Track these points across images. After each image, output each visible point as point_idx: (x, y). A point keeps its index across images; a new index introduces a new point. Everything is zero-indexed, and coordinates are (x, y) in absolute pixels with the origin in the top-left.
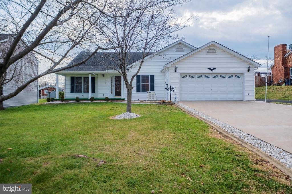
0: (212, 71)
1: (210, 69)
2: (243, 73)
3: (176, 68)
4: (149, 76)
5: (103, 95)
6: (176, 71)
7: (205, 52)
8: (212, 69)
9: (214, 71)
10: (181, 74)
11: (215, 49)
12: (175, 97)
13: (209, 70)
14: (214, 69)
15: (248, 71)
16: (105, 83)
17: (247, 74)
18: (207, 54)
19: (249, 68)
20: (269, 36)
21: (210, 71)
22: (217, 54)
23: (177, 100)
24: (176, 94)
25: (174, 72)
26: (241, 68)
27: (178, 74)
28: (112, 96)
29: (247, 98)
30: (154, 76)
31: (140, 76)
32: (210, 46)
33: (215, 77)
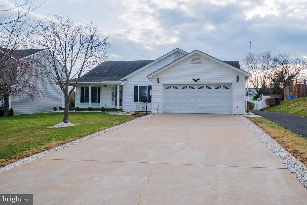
0: (196, 81)
1: (194, 80)
2: (231, 84)
3: (158, 79)
4: (146, 86)
5: (105, 105)
6: (158, 82)
7: (190, 61)
8: (196, 79)
9: (199, 82)
11: (200, 58)
12: (158, 109)
13: (193, 80)
14: (198, 79)
15: (238, 81)
16: (107, 93)
17: (235, 84)
18: (191, 64)
19: (238, 77)
21: (194, 82)
22: (202, 63)
23: (159, 112)
24: (158, 106)
25: (157, 83)
26: (229, 78)
27: (160, 85)
28: (113, 107)
30: (151, 86)
31: (138, 86)
32: (193, 55)
33: (201, 88)
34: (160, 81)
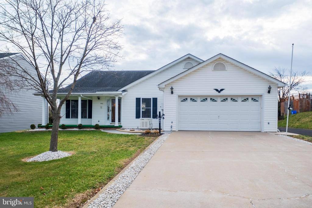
0: (219, 92)
1: (217, 90)
2: (262, 95)
3: (172, 89)
5: (99, 121)
6: (172, 93)
7: (211, 67)
8: (219, 90)
9: (222, 93)
10: (179, 96)
11: (224, 63)
12: (172, 126)
13: (215, 91)
14: (222, 90)
15: (269, 92)
16: (101, 107)
17: (266, 96)
18: (213, 71)
19: (270, 88)
20: (293, 44)
21: (216, 93)
22: (226, 71)
23: (173, 130)
24: (172, 122)
25: (171, 94)
26: (259, 88)
27: (175, 97)
28: (108, 123)
29: (266, 128)
31: (140, 98)
32: (216, 60)
33: (225, 100)
34: (174, 92)
